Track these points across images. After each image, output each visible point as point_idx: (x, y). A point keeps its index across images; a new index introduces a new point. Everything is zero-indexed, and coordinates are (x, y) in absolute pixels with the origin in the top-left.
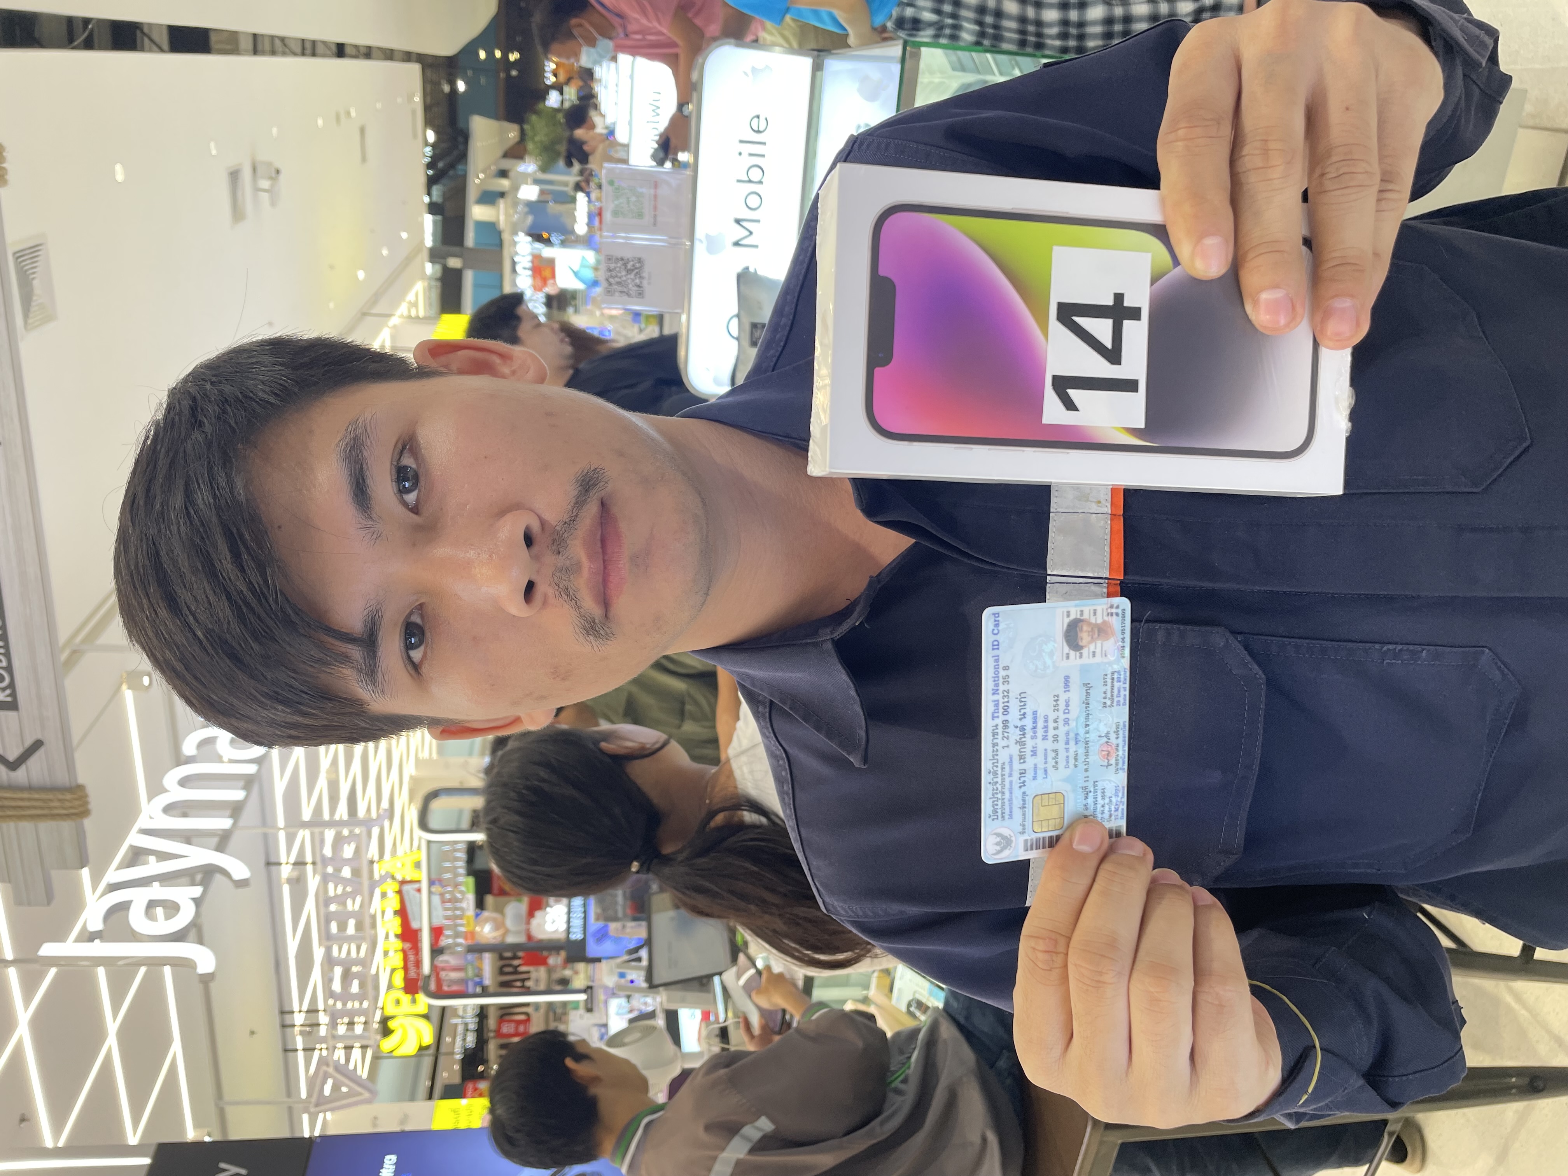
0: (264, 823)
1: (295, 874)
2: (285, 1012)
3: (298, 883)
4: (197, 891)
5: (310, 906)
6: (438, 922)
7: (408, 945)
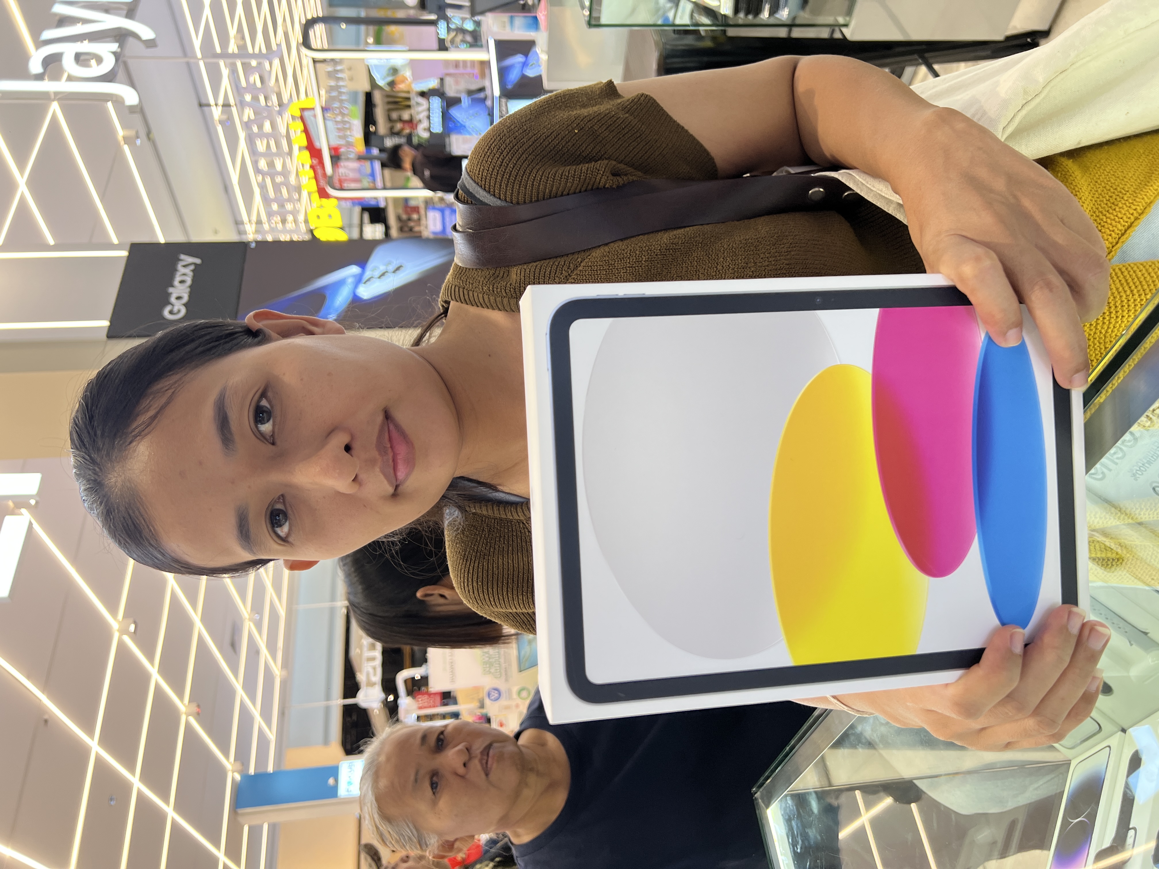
0: (185, 54)
1: (224, 117)
2: (237, 222)
3: (228, 123)
4: (114, 47)
5: (243, 146)
6: (334, 143)
7: (315, 162)
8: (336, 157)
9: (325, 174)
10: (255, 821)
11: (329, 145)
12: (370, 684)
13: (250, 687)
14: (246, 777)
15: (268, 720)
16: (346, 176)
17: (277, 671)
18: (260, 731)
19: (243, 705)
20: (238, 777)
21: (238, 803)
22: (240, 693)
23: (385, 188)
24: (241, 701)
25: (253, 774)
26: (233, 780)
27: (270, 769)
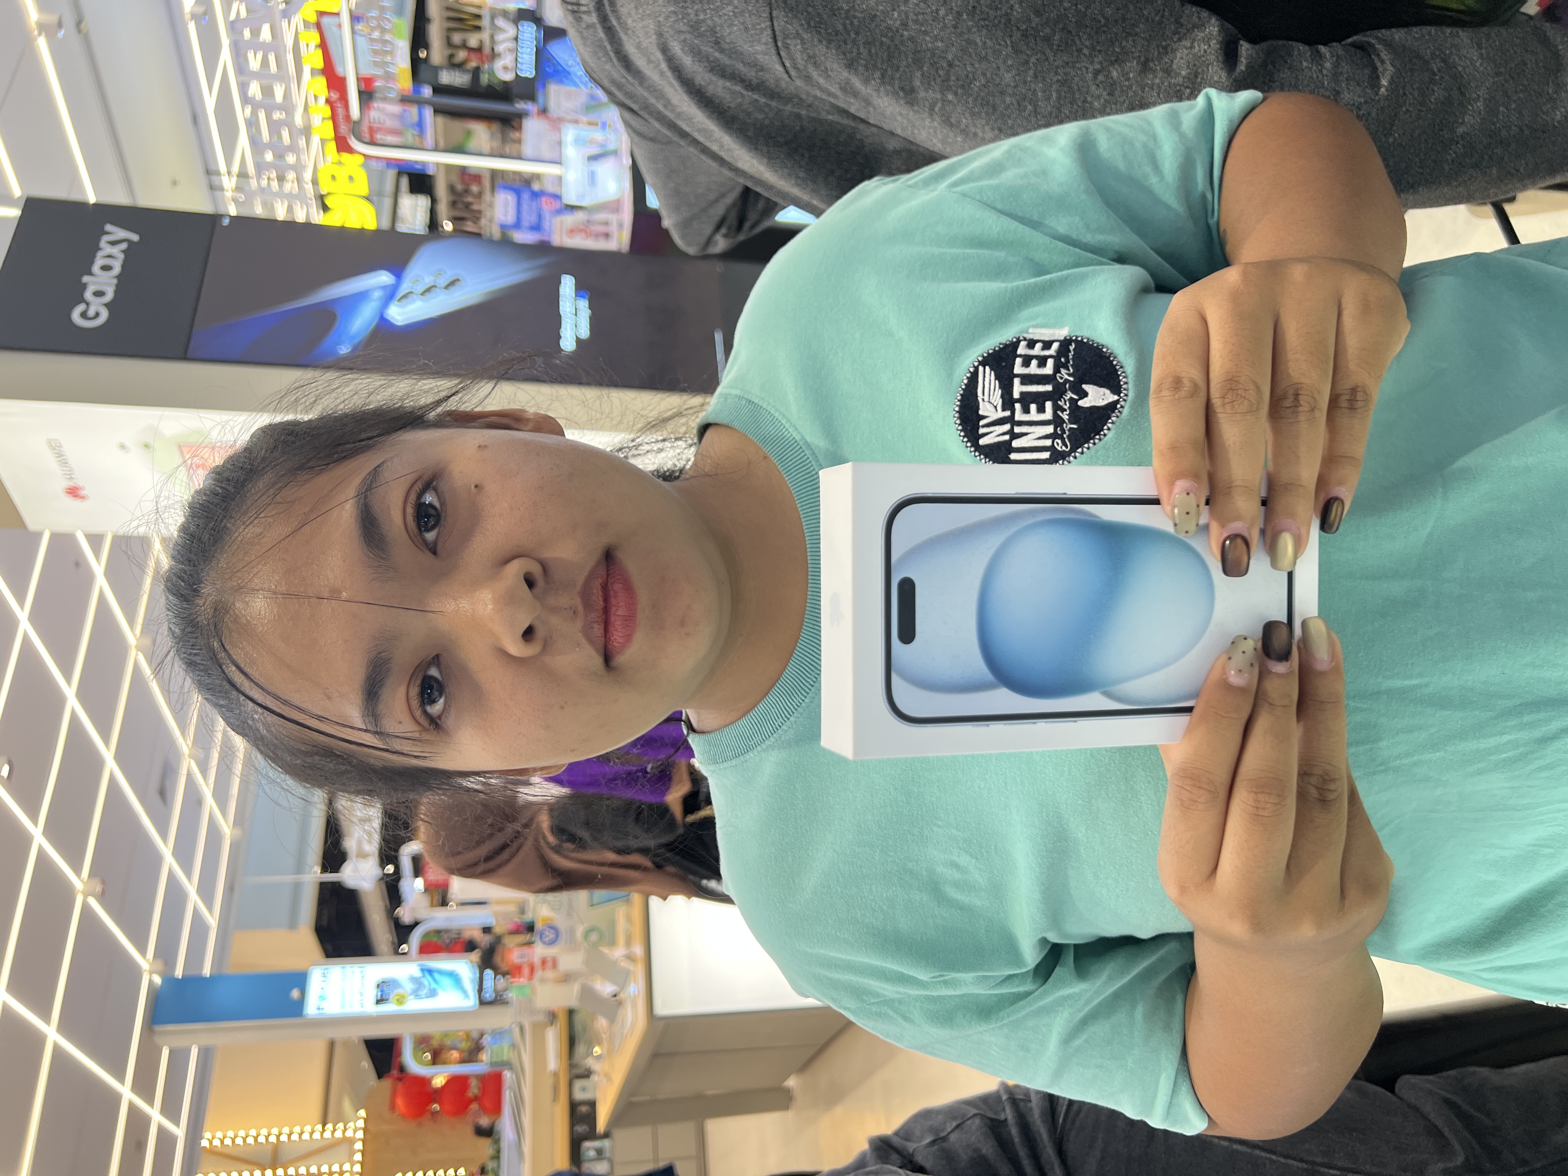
1: (200, 10)
2: (210, 172)
3: (206, 19)
5: (225, 55)
6: (366, 72)
7: (335, 96)
8: (367, 94)
9: (348, 117)
10: (179, 1042)
11: (357, 74)
12: (362, 855)
13: (183, 854)
14: (169, 980)
15: (208, 900)
16: (380, 123)
17: (227, 829)
18: (196, 913)
19: (171, 878)
20: (158, 980)
21: (154, 1018)
22: (169, 860)
23: (436, 149)
24: (170, 870)
25: (180, 977)
26: (151, 982)
27: (207, 971)
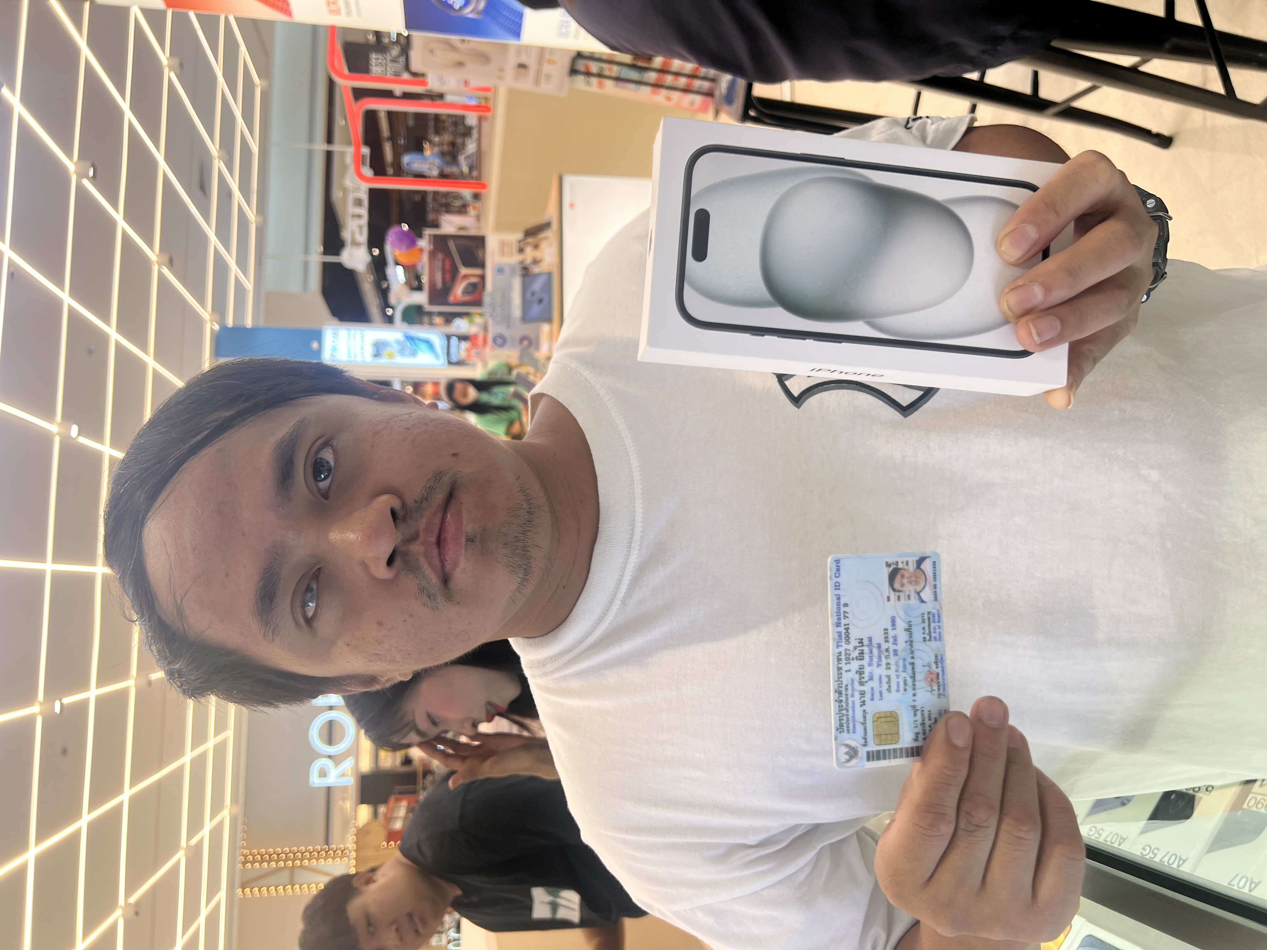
12: (356, 244)
13: (223, 234)
14: (224, 328)
15: (244, 270)
17: (252, 215)
18: (237, 280)
19: (216, 252)
20: (217, 327)
22: (213, 240)
24: (215, 247)
25: (231, 326)
26: (212, 330)
27: (249, 323)
